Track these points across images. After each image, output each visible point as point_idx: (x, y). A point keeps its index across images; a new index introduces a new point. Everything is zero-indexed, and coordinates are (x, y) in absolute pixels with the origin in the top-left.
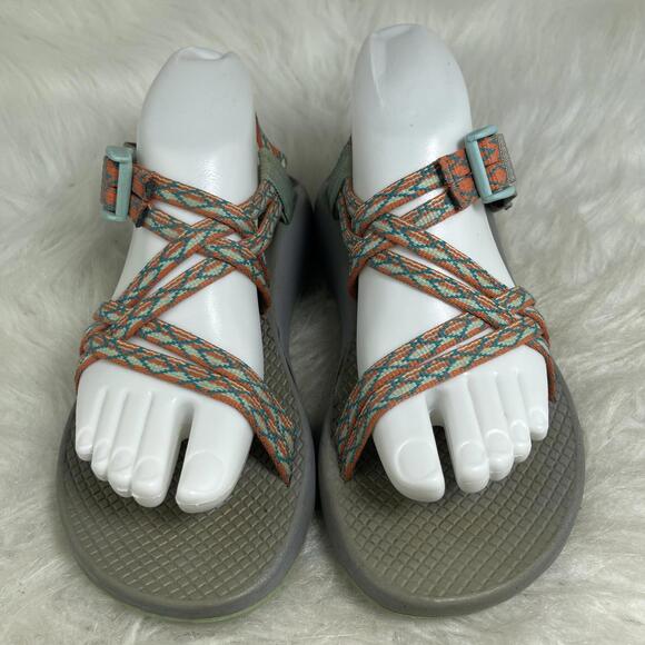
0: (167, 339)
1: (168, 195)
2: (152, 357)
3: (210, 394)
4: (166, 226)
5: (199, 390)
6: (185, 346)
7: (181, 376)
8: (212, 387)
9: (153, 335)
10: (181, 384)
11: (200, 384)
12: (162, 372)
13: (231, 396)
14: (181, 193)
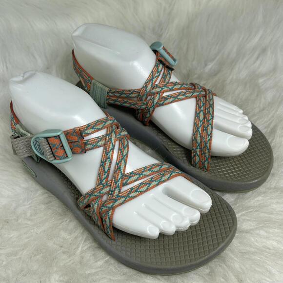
0: (136, 177)
1: (89, 131)
2: (139, 187)
3: (168, 179)
4: (98, 142)
5: (164, 181)
6: (144, 174)
7: (154, 183)
8: (167, 177)
9: (130, 181)
10: (157, 185)
11: (162, 180)
12: (147, 188)
13: (173, 174)
14: (94, 126)
